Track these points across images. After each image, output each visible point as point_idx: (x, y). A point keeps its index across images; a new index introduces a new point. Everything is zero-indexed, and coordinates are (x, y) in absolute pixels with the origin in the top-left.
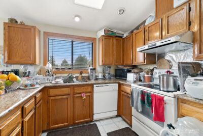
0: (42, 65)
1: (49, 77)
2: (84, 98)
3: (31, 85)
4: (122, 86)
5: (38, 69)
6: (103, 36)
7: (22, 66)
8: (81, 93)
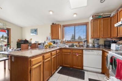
0: (62, 39)
1: (63, 44)
2: (77, 56)
3: (56, 47)
4: (105, 53)
5: (60, 41)
6: (92, 20)
7: (56, 40)
8: (76, 53)
